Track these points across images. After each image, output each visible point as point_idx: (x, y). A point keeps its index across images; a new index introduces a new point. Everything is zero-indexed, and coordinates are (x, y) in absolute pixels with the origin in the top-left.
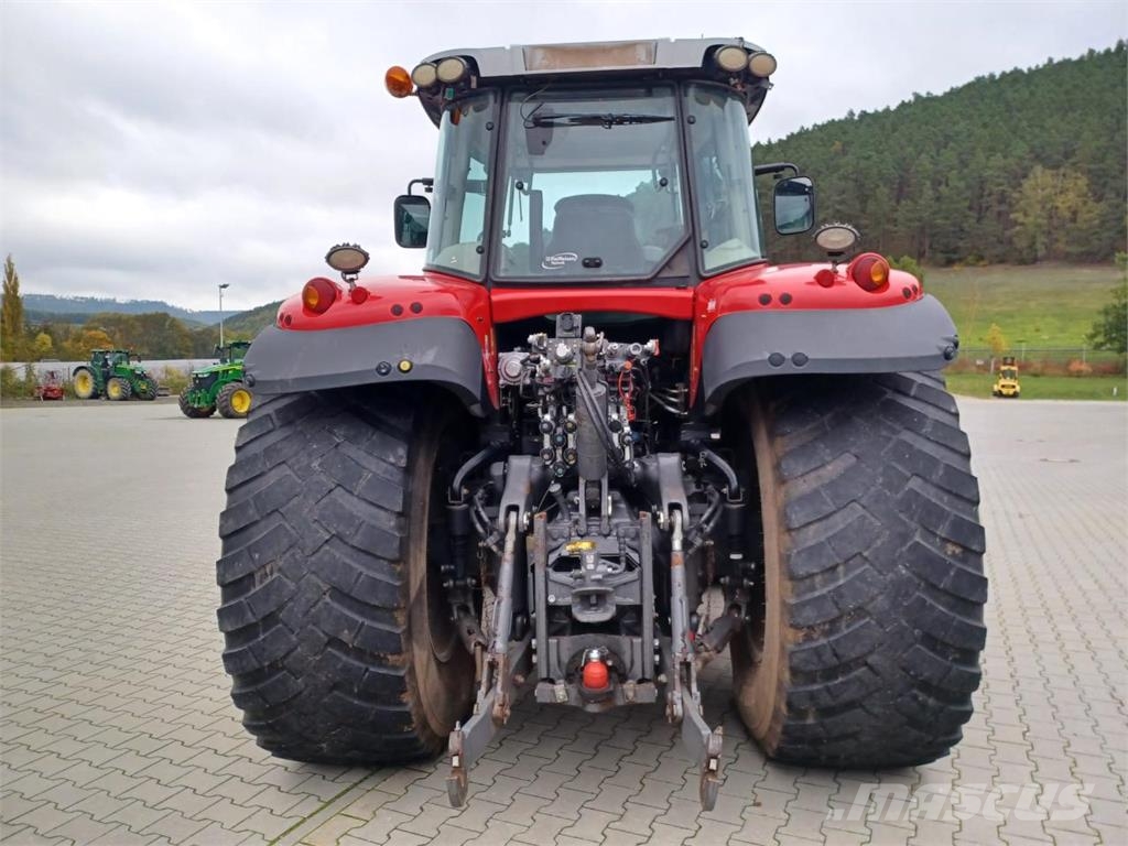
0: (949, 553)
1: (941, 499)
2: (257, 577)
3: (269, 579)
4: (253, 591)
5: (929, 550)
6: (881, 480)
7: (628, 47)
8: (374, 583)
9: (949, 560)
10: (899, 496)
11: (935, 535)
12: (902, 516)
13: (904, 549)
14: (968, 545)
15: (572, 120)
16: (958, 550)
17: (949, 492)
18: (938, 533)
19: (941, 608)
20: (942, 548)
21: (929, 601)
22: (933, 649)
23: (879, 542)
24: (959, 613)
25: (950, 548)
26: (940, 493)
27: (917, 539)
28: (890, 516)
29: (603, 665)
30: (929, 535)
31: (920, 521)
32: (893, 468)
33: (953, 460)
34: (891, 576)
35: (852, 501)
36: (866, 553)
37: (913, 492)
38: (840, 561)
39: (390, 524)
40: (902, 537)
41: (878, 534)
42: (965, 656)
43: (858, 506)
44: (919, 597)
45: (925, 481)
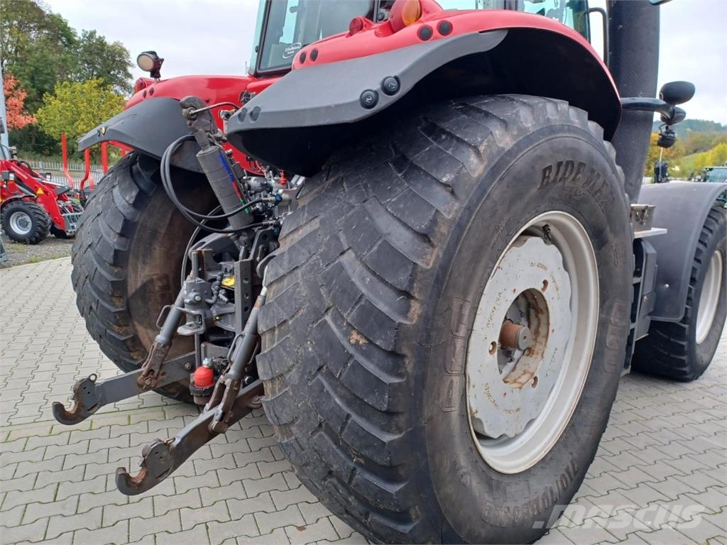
0: (353, 342)
1: (363, 279)
5: (333, 332)
6: (322, 250)
8: (102, 276)
9: (352, 351)
10: (328, 269)
11: (343, 319)
12: (323, 291)
13: (316, 325)
14: (372, 338)
16: (362, 341)
17: (374, 273)
18: (345, 315)
20: (347, 335)
21: (327, 387)
22: (337, 444)
23: (301, 312)
24: (357, 413)
25: (355, 337)
26: (366, 272)
27: (328, 318)
28: (314, 287)
29: (211, 371)
30: (338, 318)
31: (334, 299)
32: (338, 238)
33: (401, 239)
34: (301, 350)
35: (297, 268)
36: (290, 322)
37: (341, 268)
38: (276, 325)
39: (113, 240)
40: (318, 313)
41: (302, 304)
42: (370, 466)
43: (299, 272)
44: (319, 383)
45: (357, 257)
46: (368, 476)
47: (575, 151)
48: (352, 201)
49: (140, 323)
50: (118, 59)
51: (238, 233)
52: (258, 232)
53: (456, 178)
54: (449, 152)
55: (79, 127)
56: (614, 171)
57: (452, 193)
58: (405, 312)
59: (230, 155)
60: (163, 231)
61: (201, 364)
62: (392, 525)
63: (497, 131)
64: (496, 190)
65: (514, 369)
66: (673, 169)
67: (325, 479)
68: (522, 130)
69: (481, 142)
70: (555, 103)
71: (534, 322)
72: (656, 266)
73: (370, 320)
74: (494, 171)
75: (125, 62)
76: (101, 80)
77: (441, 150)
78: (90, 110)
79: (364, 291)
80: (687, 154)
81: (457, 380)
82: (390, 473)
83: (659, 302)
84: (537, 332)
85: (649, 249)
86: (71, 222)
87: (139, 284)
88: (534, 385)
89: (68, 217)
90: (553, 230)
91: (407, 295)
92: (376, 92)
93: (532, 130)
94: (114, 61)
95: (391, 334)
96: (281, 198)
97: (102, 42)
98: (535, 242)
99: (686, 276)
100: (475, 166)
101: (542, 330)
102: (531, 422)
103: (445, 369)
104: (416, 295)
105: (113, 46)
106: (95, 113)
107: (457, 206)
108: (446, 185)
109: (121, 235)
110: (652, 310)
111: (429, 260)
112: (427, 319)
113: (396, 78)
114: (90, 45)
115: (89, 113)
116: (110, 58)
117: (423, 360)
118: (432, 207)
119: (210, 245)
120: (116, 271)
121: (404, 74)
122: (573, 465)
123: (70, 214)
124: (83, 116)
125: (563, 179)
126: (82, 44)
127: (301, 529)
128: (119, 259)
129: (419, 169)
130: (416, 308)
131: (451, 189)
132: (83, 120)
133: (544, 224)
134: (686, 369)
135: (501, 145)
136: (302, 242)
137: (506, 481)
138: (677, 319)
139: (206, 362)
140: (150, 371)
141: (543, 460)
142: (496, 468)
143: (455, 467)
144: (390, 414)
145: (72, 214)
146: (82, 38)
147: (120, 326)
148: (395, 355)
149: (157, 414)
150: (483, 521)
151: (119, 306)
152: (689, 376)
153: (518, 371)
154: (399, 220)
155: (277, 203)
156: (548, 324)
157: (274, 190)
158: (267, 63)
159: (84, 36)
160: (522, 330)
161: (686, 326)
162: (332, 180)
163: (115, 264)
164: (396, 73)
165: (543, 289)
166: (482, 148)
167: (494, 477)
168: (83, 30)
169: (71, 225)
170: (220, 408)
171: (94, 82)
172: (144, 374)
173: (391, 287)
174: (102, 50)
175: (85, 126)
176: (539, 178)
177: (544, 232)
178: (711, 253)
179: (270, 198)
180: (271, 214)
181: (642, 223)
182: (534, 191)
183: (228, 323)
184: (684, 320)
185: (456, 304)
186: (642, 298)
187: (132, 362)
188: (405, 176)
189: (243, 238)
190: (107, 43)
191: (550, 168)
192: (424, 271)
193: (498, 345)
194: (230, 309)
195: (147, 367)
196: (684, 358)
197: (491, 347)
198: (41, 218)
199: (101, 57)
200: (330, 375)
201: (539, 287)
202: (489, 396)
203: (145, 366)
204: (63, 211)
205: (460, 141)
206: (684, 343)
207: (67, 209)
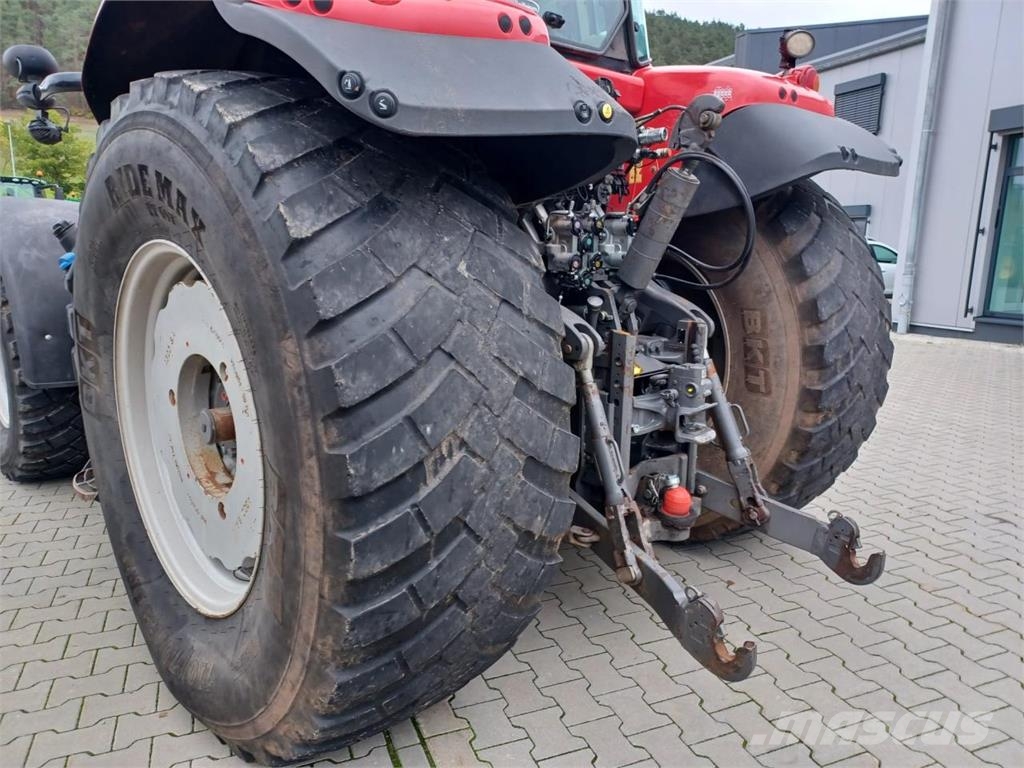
2: (429, 466)
3: (447, 468)
4: (424, 492)
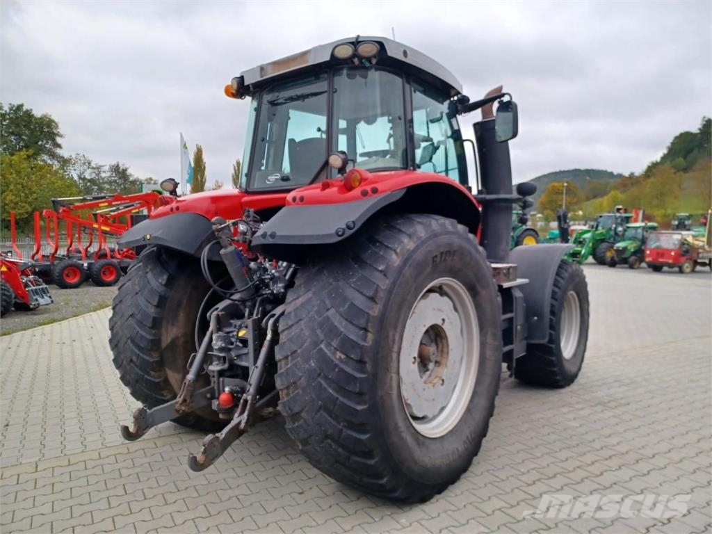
0: (338, 357)
1: (341, 324)
5: (325, 353)
6: (315, 309)
7: (304, 54)
8: (142, 337)
9: (337, 362)
10: (320, 319)
11: (331, 345)
12: (318, 331)
13: (315, 351)
14: (348, 354)
15: (286, 100)
16: (343, 356)
17: (347, 320)
18: (333, 343)
19: (331, 391)
20: (334, 354)
21: (324, 385)
22: (331, 416)
23: (306, 345)
24: (343, 396)
25: (339, 354)
26: (342, 319)
27: (322, 346)
28: (313, 330)
29: (230, 395)
30: (329, 345)
31: (325, 335)
32: (324, 302)
33: (359, 301)
34: (307, 366)
35: (300, 320)
36: (299, 351)
37: (328, 318)
38: (289, 354)
39: (152, 311)
40: (316, 344)
41: (306, 340)
42: (351, 426)
43: (302, 322)
44: (319, 382)
45: (337, 311)
46: (350, 432)
47: (450, 245)
48: (331, 280)
49: (170, 369)
50: (46, 130)
51: (243, 301)
52: (259, 299)
53: (387, 268)
54: (381, 253)
55: (8, 198)
56: (477, 251)
57: (385, 275)
58: (365, 339)
59: (241, 251)
60: (185, 301)
61: (224, 391)
62: (364, 461)
63: (406, 240)
64: (407, 271)
65: (430, 376)
66: (577, 213)
67: (323, 442)
68: (419, 238)
69: (397, 248)
70: (437, 220)
71: (440, 346)
72: (525, 305)
73: (347, 345)
74: (405, 262)
75: (54, 134)
76: (31, 152)
77: (376, 252)
78: (19, 181)
79: (342, 330)
80: (588, 199)
81: (394, 376)
82: (361, 428)
83: (530, 330)
84: (442, 352)
85: (518, 294)
86: (34, 295)
87: (169, 340)
88: (442, 384)
89: (32, 290)
90: (445, 288)
91: (366, 330)
92: (344, 229)
93: (424, 237)
94: (42, 132)
95: (358, 351)
96: (274, 276)
97: (29, 115)
98: (434, 296)
99: (547, 310)
100: (395, 260)
101: (445, 350)
102: (443, 409)
103: (387, 370)
104: (370, 330)
105: (41, 118)
106: (25, 184)
107: (387, 282)
108: (381, 271)
109: (157, 306)
110: (526, 335)
111: (375, 311)
112: (377, 342)
113: (353, 222)
114: (17, 118)
115: (18, 184)
116: (37, 129)
117: (376, 364)
118: (375, 283)
119: (223, 310)
120: (154, 332)
121: (356, 220)
122: (471, 435)
123: (33, 288)
124: (12, 187)
125: (445, 260)
126: (8, 117)
127: (301, 493)
128: (156, 323)
129: (367, 263)
130: (370, 336)
131: (384, 273)
132: (11, 191)
133: (438, 285)
134: (558, 378)
135: (408, 247)
136: (303, 305)
137: (428, 442)
138: (545, 341)
139: (227, 389)
140: (185, 401)
141: (451, 431)
142: (421, 433)
143: (396, 427)
144: (360, 394)
145: (35, 288)
146: (8, 111)
147: (155, 371)
148: (361, 362)
149: (176, 439)
150: (415, 462)
151: (154, 357)
152: (562, 383)
153: (433, 377)
154: (358, 291)
155: (271, 279)
156: (448, 345)
157: (269, 271)
158: (254, 185)
159: (11, 109)
160: (432, 349)
161: (553, 346)
162: (317, 268)
163: (152, 328)
164: (354, 220)
165: (443, 324)
166: (398, 251)
167: (421, 438)
168: (10, 104)
169: (35, 298)
170: (245, 415)
171: (23, 154)
172: (180, 402)
173: (357, 326)
174: (30, 122)
175: (14, 197)
176: (431, 261)
177: (440, 290)
178: (565, 293)
179: (267, 277)
180: (267, 286)
181: (509, 277)
182: (429, 269)
183: (242, 361)
184: (551, 341)
185: (391, 333)
186: (516, 327)
187: (163, 398)
188: (359, 266)
189: (249, 304)
190: (35, 115)
191: (436, 256)
192: (374, 317)
193: (418, 360)
194: (245, 351)
195: (182, 397)
196: (556, 369)
197: (413, 360)
198: (6, 293)
199: (29, 129)
200: (326, 378)
201: (440, 323)
202: (414, 390)
203: (180, 397)
204: (26, 285)
205: (387, 247)
206: (554, 359)
207: (30, 284)
